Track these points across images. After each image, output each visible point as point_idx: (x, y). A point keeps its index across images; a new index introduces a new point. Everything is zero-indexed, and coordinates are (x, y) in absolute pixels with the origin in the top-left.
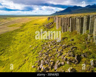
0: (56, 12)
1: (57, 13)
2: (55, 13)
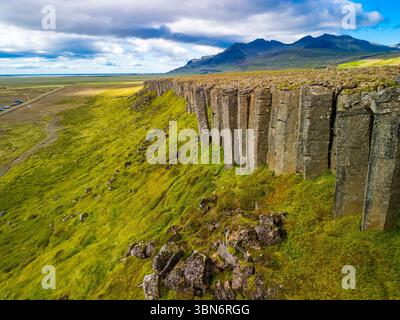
0: (190, 62)
1: (194, 67)
2: (185, 67)
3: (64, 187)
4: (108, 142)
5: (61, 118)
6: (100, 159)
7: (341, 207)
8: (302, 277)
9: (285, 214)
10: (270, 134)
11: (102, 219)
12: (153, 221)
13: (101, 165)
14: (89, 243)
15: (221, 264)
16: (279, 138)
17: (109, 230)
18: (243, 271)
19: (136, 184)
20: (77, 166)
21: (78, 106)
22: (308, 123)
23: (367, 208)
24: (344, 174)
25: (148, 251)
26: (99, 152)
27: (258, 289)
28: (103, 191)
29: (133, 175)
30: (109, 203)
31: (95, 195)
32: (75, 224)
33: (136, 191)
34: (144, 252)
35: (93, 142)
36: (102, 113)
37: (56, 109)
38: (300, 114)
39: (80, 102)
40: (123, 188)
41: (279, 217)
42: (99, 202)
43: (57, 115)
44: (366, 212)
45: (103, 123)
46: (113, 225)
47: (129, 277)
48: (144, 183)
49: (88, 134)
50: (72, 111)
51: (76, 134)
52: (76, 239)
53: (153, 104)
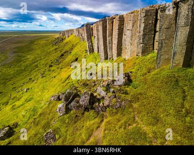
3: (17, 80)
4: (41, 59)
5: (16, 50)
6: (37, 66)
7: (159, 62)
8: (140, 94)
9: (131, 72)
10: (123, 38)
11: (37, 90)
12: (63, 87)
13: (37, 69)
14: (29, 101)
15: (98, 97)
16: (128, 39)
17: (40, 94)
18: (110, 98)
19: (55, 74)
20: (25, 70)
21: (25, 44)
22: (143, 25)
23: (174, 56)
24: (162, 44)
25: (60, 97)
26: (36, 64)
27: (118, 104)
28: (38, 79)
29: (53, 70)
30: (40, 83)
31: (33, 81)
32: (23, 94)
33: (55, 77)
34: (59, 97)
35: (32, 60)
36: (37, 47)
37: (13, 46)
38: (139, 24)
39: (26, 43)
40: (48, 76)
41: (128, 73)
42: (35, 83)
43: (14, 48)
44: (173, 58)
45: (38, 52)
46: (43, 92)
47: (50, 109)
48: (59, 73)
49: (30, 57)
50: (22, 46)
51: (24, 57)
52: (23, 100)
53: (64, 42)
